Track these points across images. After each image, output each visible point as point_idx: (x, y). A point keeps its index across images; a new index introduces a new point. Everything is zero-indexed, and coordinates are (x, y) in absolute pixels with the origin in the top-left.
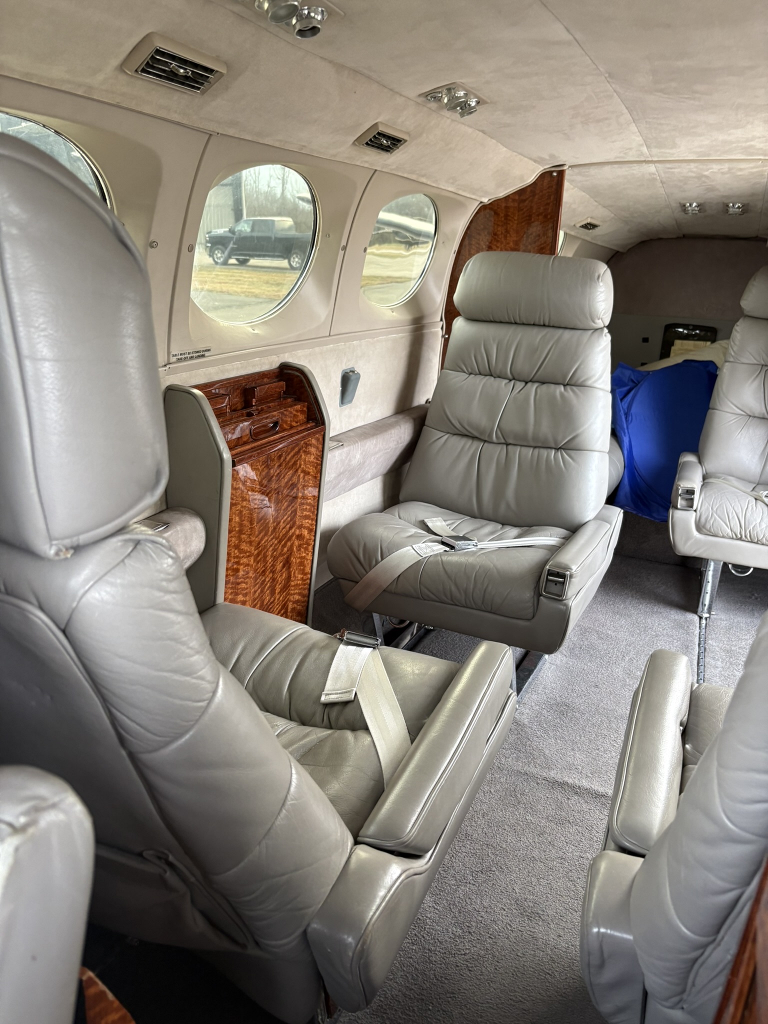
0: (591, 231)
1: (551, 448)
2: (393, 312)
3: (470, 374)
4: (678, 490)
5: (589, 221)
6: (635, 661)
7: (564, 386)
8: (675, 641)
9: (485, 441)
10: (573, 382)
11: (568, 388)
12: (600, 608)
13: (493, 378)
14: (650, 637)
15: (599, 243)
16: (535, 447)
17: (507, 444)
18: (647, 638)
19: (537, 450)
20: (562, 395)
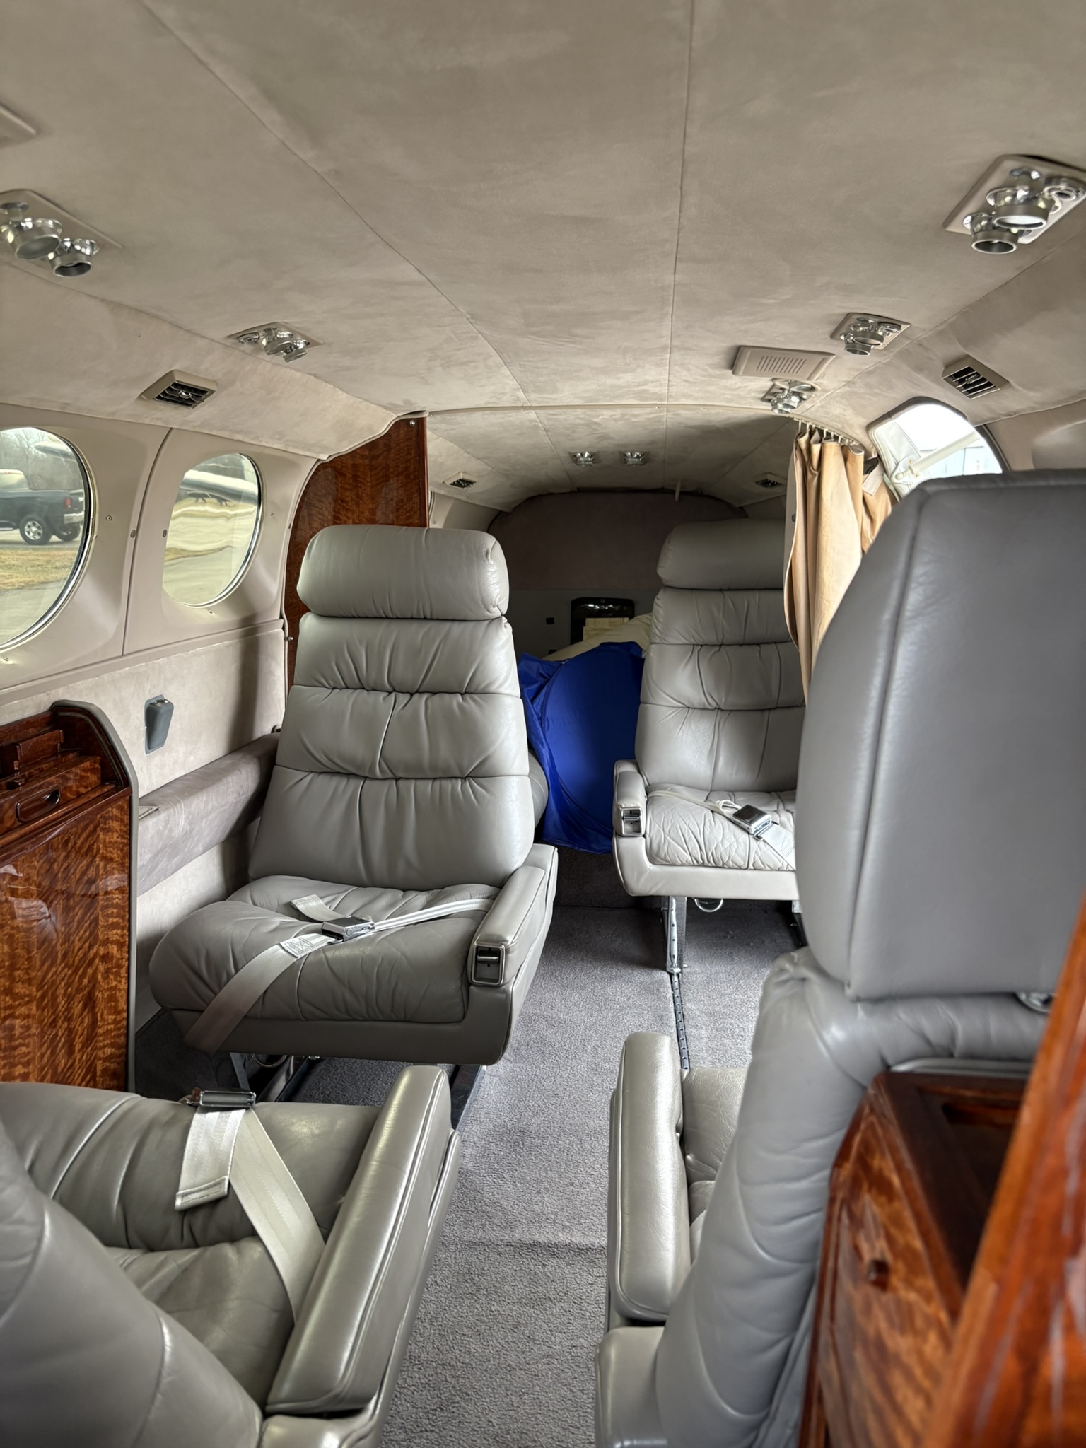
0: (465, 488)
1: (456, 778)
2: (211, 612)
3: (334, 688)
4: (619, 811)
5: (461, 476)
6: (599, 1050)
7: (462, 694)
8: (645, 1012)
9: (365, 778)
10: (472, 690)
11: (467, 696)
12: (545, 984)
13: (365, 691)
14: (613, 1013)
15: (477, 502)
16: (435, 779)
17: (397, 779)
18: (610, 1014)
19: (437, 783)
20: (460, 706)
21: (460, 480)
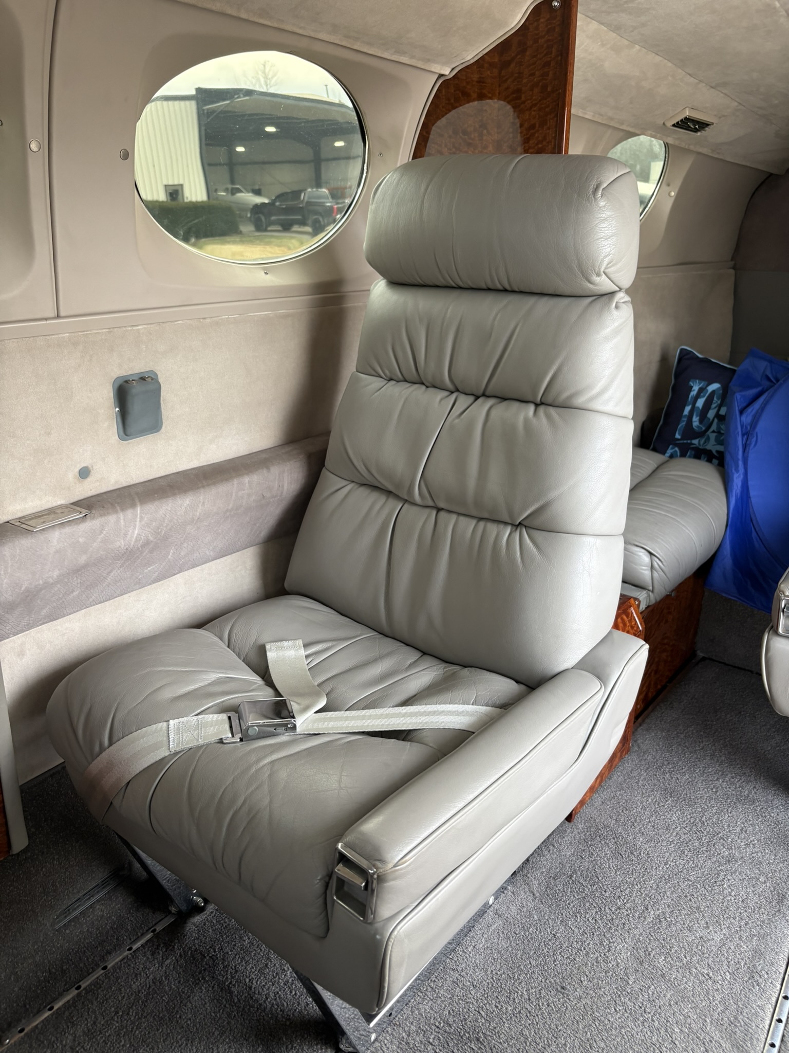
1: (506, 523)
2: (266, 273)
3: (391, 379)
4: (780, 600)
5: (687, 113)
7: (537, 405)
9: (406, 501)
10: (549, 399)
11: (542, 409)
13: (424, 387)
16: (481, 519)
17: (439, 510)
19: (482, 524)
20: (526, 420)
21: (686, 118)
